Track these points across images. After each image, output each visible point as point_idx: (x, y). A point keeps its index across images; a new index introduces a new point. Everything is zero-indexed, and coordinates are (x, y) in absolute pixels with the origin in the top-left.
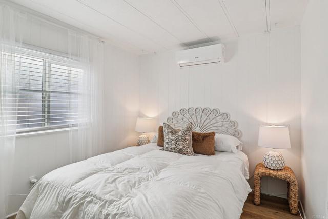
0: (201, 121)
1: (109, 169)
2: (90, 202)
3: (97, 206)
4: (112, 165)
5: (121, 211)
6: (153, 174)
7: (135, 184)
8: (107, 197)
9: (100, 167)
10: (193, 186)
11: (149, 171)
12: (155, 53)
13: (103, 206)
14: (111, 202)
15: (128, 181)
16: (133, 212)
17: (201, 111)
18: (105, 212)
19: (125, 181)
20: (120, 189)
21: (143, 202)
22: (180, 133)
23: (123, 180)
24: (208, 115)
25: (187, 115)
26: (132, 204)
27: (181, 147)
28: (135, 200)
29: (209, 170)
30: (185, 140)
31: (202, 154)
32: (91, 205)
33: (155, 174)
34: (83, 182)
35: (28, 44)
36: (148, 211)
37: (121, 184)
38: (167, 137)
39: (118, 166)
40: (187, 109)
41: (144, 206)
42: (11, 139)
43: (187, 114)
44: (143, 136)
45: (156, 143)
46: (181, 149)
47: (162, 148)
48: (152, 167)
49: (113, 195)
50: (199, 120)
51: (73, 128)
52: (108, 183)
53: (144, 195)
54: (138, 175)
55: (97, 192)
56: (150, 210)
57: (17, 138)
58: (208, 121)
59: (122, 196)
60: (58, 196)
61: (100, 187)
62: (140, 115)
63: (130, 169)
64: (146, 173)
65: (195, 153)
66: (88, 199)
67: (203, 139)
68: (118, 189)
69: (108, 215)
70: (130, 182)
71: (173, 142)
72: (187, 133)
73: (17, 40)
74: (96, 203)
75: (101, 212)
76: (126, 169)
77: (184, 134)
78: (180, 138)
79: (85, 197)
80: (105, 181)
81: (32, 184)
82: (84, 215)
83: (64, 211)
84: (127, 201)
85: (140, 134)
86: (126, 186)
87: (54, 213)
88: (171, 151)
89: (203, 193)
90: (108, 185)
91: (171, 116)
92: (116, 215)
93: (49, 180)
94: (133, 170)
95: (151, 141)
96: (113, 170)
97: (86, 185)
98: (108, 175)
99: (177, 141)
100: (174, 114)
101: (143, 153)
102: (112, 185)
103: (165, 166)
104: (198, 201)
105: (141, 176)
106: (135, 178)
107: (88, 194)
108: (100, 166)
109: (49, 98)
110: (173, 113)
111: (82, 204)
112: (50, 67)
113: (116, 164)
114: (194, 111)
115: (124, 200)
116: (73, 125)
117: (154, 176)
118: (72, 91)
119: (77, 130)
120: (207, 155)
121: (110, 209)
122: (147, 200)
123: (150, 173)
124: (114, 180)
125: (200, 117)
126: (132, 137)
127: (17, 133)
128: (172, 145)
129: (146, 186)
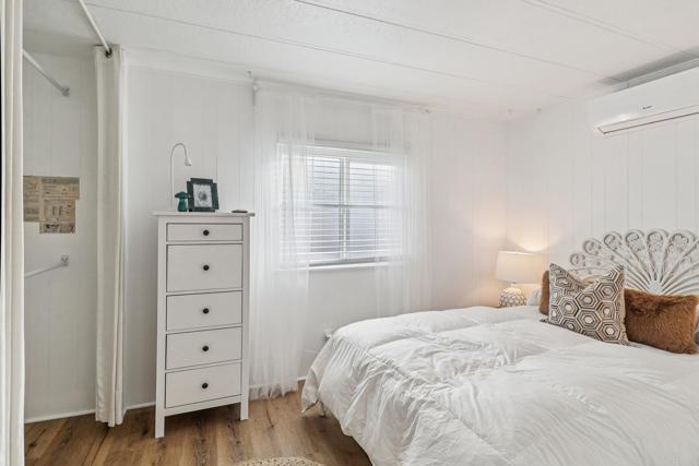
0: (665, 265)
1: (428, 336)
2: (390, 375)
3: (399, 383)
4: (434, 331)
5: (430, 399)
6: (505, 360)
7: (465, 366)
8: (414, 374)
9: (413, 330)
10: (582, 397)
11: (498, 354)
12: (539, 110)
13: (406, 385)
14: (419, 383)
15: (453, 361)
16: (447, 405)
17: (666, 241)
18: (408, 394)
19: (449, 359)
20: (437, 369)
21: (467, 396)
22: (587, 290)
23: (446, 357)
24: (686, 250)
25: (624, 250)
26: (450, 394)
27: (589, 320)
28: (456, 392)
29: (645, 380)
30: (601, 306)
31: (654, 346)
32: (392, 380)
33: (509, 360)
34: (384, 346)
35: (321, 140)
36: (473, 412)
37: (440, 362)
38: (555, 295)
39: (444, 334)
40: (623, 234)
41: (468, 401)
42: (303, 272)
43: (624, 245)
44: (513, 290)
45: (538, 308)
46: (588, 325)
47: (545, 317)
48: (506, 347)
49: (423, 374)
50: (659, 264)
51: (382, 264)
52: (421, 355)
53: (475, 388)
54: (474, 355)
55: (402, 364)
56: (476, 409)
57: (311, 272)
58: (687, 265)
59: (437, 380)
60: (352, 360)
61: (407, 357)
62: (508, 246)
63: (463, 342)
64: (493, 355)
65: (630, 339)
66: (388, 371)
67: (658, 311)
68: (433, 367)
69: (411, 399)
70: (456, 363)
71: (568, 308)
72: (608, 291)
73: (309, 137)
74: (397, 379)
75: (404, 393)
76: (456, 341)
77: (599, 292)
78: (587, 300)
79: (385, 368)
80: (416, 351)
81: (327, 339)
82: (382, 392)
83: (358, 380)
84: (441, 388)
85: (507, 284)
86: (447, 367)
87: (346, 381)
88: (563, 325)
89: (601, 416)
90: (420, 358)
91: (579, 249)
92: (423, 402)
93: (344, 334)
94: (469, 346)
95: (527, 302)
96: (434, 339)
97: (389, 351)
98: (423, 344)
99: (579, 306)
100: (589, 245)
101: (498, 322)
102: (425, 360)
103: (535, 351)
104: (580, 424)
105: (480, 358)
106: (467, 358)
107: (389, 364)
108: (413, 328)
109: (348, 215)
110: (586, 243)
111: (381, 375)
112: (348, 168)
113: (441, 330)
114: (644, 240)
115: (439, 385)
116: (381, 259)
117: (506, 363)
118: (379, 203)
119: (386, 268)
120: (668, 350)
121: (415, 391)
122: (476, 394)
123: (500, 358)
124: (431, 354)
125: (662, 254)
126: (490, 290)
127: (311, 265)
128: (567, 313)
129: (484, 376)
